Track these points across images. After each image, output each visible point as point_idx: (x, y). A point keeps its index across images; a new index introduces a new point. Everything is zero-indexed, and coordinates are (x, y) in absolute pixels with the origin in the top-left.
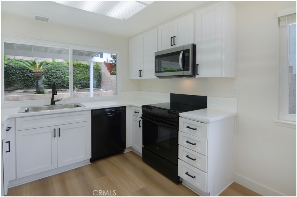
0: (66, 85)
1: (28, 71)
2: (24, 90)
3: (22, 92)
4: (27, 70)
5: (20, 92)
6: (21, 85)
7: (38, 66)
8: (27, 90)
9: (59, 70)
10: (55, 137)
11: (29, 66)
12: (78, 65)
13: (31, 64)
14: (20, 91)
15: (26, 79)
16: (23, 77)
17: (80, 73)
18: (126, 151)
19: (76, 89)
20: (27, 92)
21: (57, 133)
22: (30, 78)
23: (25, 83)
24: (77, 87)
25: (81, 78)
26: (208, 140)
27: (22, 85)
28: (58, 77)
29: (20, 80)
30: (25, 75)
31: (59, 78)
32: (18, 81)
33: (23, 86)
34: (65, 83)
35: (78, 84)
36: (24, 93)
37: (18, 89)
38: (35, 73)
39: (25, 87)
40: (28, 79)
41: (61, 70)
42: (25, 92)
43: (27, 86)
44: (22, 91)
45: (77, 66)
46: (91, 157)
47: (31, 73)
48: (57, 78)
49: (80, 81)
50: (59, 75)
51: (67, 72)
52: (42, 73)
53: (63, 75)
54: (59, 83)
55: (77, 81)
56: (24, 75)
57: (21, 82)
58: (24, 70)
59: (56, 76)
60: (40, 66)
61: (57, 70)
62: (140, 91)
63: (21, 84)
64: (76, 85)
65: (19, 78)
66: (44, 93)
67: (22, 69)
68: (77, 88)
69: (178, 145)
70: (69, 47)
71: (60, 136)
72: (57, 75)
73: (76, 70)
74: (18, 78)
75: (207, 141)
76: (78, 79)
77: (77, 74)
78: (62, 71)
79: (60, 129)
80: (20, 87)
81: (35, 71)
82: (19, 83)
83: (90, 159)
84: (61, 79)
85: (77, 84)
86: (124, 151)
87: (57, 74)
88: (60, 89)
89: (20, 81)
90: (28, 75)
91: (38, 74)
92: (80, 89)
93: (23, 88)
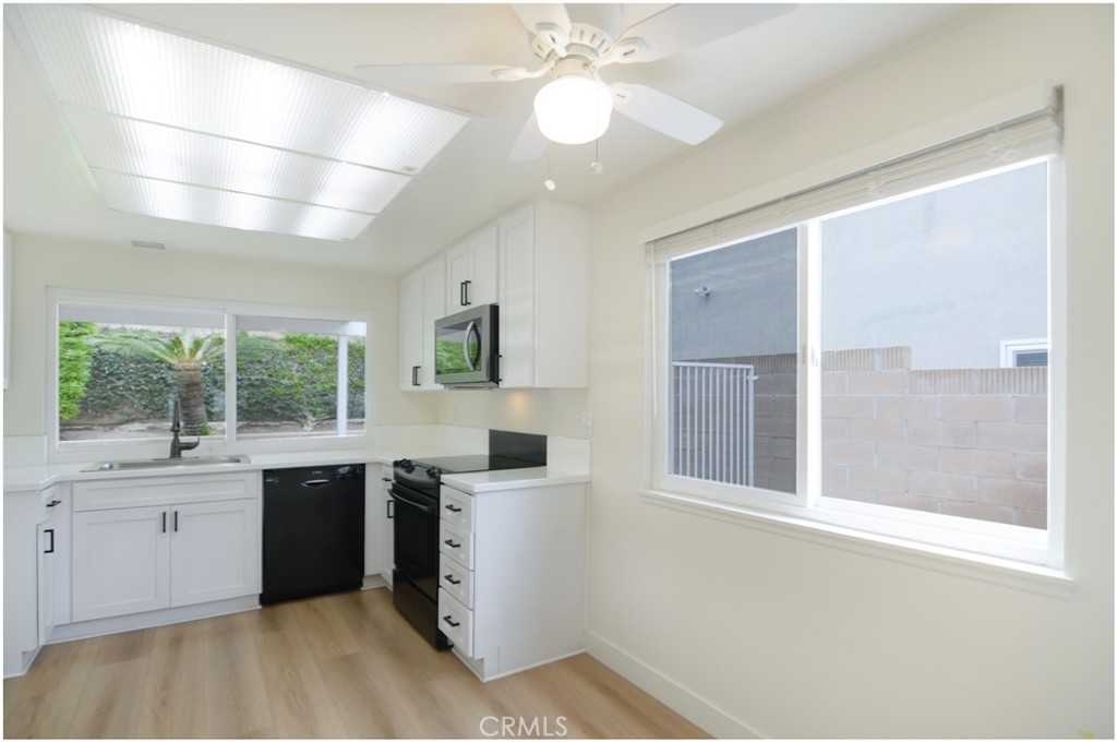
0: (280, 408)
1: (163, 366)
2: (150, 424)
3: (143, 431)
4: (158, 362)
5: (140, 431)
6: (141, 408)
7: (187, 352)
8: (158, 425)
9: (260, 362)
10: (164, 531)
11: (162, 352)
12: (318, 343)
13: (167, 346)
14: (137, 426)
15: (155, 391)
16: (147, 383)
17: (325, 371)
18: (367, 585)
19: (312, 422)
20: (159, 429)
21: (170, 522)
22: (168, 385)
23: (152, 402)
24: (314, 415)
25: (327, 386)
26: (475, 535)
27: (146, 407)
28: (256, 383)
29: (138, 391)
30: (155, 378)
31: (258, 386)
32: (133, 396)
33: (148, 411)
34: (275, 402)
35: (318, 405)
36: (149, 434)
37: (133, 420)
38: (179, 371)
39: (152, 413)
40: (162, 389)
41: (264, 360)
42: (151, 429)
43: (158, 410)
44: (144, 426)
45: (317, 348)
46: (260, 591)
47: (171, 373)
48: (252, 385)
49: (326, 395)
50: (259, 377)
51: (282, 367)
52: (205, 371)
53: (270, 376)
54: (257, 403)
55: (314, 396)
56: (151, 378)
57: (141, 399)
58: (150, 362)
59: (249, 379)
60: (193, 352)
61: (252, 362)
62: (437, 423)
63: (141, 405)
64: (312, 408)
65: (137, 386)
66: (206, 434)
67: (145, 362)
68: (314, 419)
69: (439, 552)
70: (224, 310)
71: (176, 530)
72: (253, 378)
73: (311, 361)
74: (133, 388)
75: (472, 537)
76: (320, 388)
77: (314, 371)
78: (267, 363)
79: (176, 513)
80: (139, 416)
81: (180, 366)
82: (136, 401)
83: (261, 596)
84: (263, 390)
85: (316, 407)
86: (361, 584)
87: (253, 374)
88: (262, 420)
89: (139, 395)
90: (163, 378)
91: (191, 376)
92: (324, 423)
93: (148, 418)
